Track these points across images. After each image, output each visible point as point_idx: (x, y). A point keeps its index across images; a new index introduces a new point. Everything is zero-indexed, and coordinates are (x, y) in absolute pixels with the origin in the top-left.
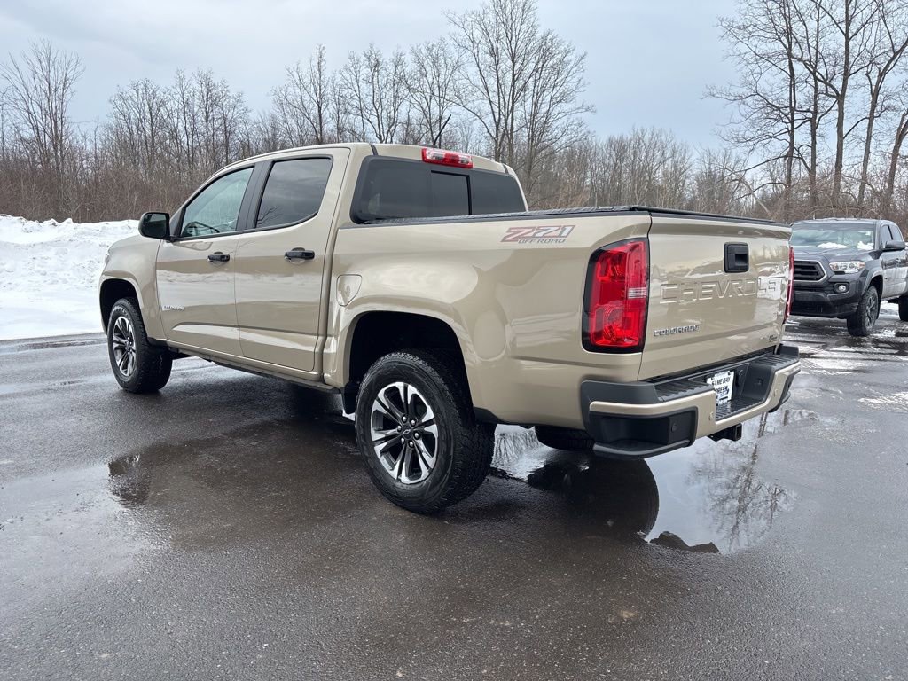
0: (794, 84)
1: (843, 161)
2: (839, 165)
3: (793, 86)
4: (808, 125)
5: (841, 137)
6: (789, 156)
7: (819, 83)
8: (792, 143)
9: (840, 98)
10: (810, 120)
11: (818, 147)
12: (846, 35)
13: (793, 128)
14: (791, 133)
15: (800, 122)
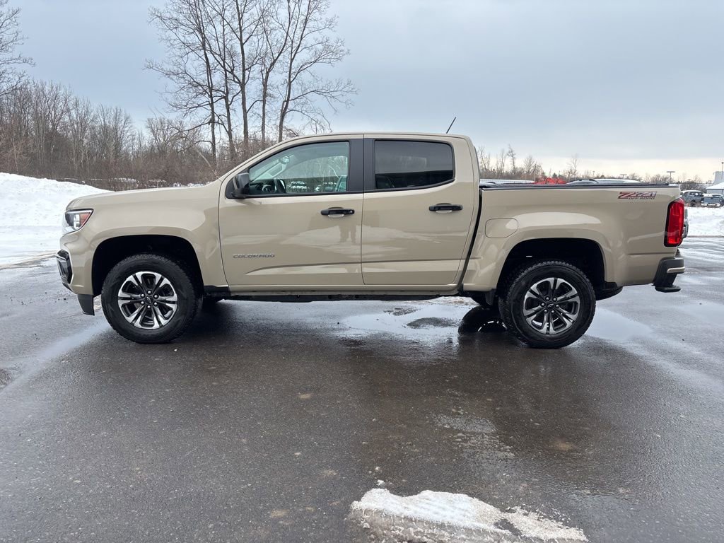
0: (210, 70)
1: (249, 129)
2: (246, 132)
3: (209, 72)
4: (223, 101)
5: (245, 112)
6: (212, 122)
7: (228, 73)
8: (213, 113)
9: (243, 85)
10: (224, 97)
11: (231, 117)
12: (241, 40)
13: (213, 103)
14: (212, 105)
15: (217, 98)
